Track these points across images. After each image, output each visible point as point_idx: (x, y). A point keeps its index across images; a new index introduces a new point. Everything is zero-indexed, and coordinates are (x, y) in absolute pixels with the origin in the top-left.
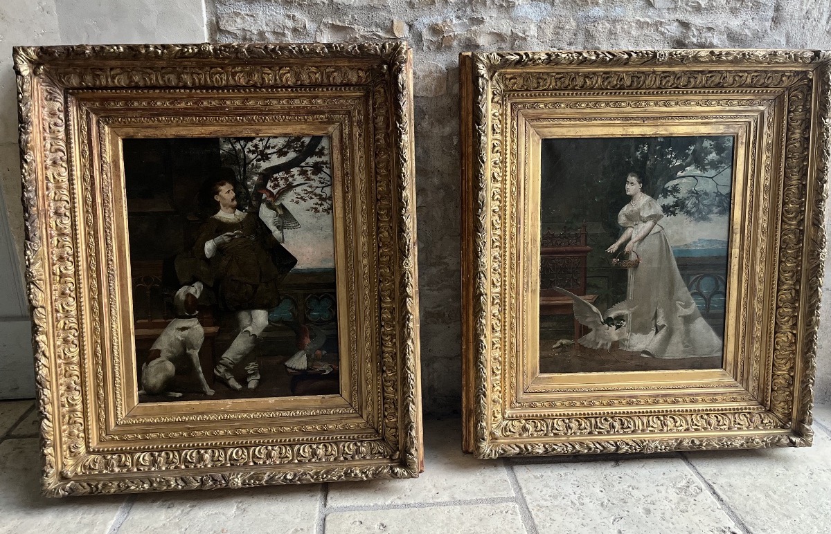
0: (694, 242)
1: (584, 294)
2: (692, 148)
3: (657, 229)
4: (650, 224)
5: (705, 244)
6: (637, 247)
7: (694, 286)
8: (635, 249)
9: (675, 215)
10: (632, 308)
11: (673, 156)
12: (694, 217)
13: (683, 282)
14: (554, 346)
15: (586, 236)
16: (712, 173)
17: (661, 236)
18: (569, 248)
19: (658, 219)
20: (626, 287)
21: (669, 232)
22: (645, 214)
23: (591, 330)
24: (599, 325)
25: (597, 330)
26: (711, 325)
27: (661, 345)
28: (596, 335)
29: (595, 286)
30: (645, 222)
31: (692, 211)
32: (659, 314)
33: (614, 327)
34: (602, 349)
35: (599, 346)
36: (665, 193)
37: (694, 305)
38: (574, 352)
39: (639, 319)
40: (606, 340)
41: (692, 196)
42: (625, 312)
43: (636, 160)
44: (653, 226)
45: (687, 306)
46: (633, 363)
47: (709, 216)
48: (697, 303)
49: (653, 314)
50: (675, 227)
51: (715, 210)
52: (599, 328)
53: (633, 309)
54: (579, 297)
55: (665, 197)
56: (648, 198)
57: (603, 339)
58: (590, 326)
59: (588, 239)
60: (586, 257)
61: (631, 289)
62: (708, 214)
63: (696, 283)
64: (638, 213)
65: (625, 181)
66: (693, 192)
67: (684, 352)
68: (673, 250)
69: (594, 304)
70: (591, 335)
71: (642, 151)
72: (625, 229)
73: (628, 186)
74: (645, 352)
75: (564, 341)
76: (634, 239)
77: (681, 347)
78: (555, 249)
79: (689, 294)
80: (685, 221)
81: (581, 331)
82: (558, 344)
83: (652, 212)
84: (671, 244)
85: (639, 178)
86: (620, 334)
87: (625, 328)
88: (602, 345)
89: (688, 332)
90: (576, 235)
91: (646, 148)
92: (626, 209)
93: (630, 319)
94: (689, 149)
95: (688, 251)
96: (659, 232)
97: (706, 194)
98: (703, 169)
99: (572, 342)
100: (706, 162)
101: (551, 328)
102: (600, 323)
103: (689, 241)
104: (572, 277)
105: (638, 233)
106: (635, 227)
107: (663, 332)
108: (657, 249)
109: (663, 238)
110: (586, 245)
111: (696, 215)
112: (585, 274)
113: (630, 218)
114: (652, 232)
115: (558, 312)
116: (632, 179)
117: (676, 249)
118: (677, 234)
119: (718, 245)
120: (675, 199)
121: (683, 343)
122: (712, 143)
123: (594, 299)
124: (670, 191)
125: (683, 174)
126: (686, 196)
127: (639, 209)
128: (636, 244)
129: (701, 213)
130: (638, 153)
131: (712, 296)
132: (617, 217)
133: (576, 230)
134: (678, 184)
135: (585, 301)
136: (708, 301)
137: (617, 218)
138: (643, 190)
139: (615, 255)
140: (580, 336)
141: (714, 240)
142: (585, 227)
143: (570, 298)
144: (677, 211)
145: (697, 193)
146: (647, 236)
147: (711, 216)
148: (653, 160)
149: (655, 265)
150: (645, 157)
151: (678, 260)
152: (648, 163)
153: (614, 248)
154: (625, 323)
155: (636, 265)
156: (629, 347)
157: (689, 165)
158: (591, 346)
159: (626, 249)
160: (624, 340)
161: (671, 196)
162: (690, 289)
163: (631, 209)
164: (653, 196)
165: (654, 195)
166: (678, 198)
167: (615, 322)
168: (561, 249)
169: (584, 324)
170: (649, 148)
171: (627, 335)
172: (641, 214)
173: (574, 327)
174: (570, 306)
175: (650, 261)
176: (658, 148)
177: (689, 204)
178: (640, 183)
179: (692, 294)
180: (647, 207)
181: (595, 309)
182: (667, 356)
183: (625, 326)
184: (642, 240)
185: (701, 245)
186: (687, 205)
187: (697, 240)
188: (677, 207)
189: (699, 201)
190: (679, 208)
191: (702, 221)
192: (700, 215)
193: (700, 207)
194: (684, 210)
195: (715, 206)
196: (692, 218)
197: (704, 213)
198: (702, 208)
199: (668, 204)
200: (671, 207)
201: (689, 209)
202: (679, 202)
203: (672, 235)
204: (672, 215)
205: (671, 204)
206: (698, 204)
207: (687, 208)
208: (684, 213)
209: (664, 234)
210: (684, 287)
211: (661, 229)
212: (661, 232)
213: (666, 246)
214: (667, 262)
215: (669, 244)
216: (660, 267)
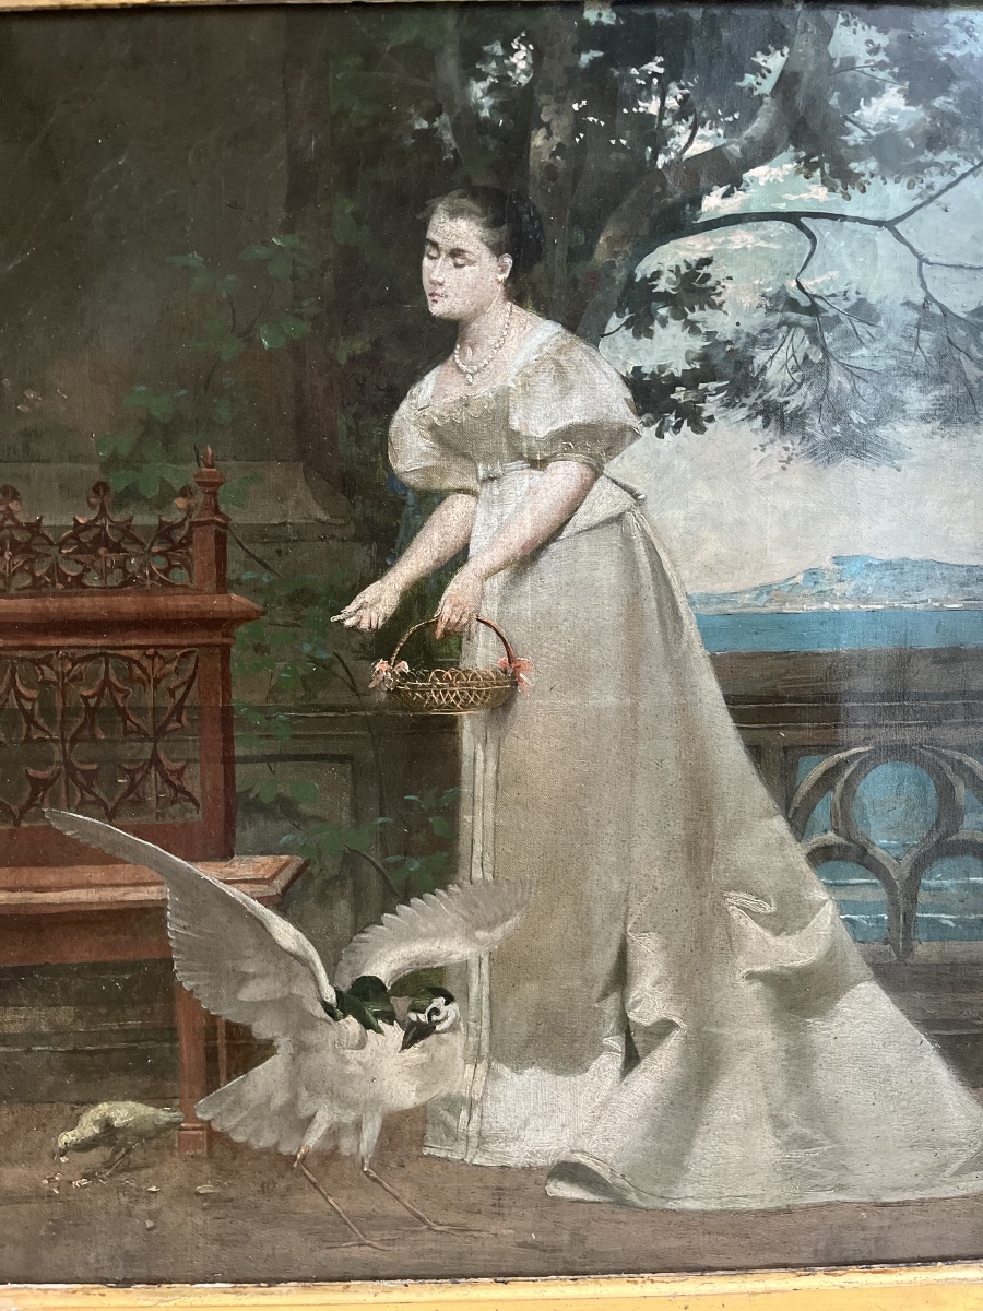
0: (812, 573)
1: (225, 853)
2: (775, 62)
3: (603, 501)
4: (565, 474)
5: (870, 583)
6: (504, 600)
7: (822, 812)
8: (490, 610)
9: (698, 428)
10: (491, 926)
11: (671, 103)
12: (806, 437)
13: (758, 793)
14: (68, 1137)
15: (221, 540)
16: (892, 196)
17: (627, 540)
18: (129, 604)
19: (612, 450)
20: (451, 813)
21: (670, 518)
22: (537, 421)
23: (267, 1049)
24: (308, 1022)
25: (302, 1048)
26: (927, 1024)
27: (658, 1131)
28: (296, 1078)
29: (285, 808)
30: (538, 464)
31: (795, 402)
32: (635, 962)
33: (394, 1033)
34: (329, 1156)
35: (313, 1139)
36: (641, 307)
37: (826, 918)
38: (174, 1170)
39: (531, 990)
40: (353, 1105)
41: (791, 325)
42: (451, 948)
43: (469, 123)
44: (586, 488)
45: (786, 918)
46: (504, 1232)
47: (882, 431)
48: (842, 906)
49: (604, 963)
50: (703, 492)
51: (916, 398)
52: (311, 1037)
53: (498, 933)
54: (198, 869)
55: (641, 326)
56: (543, 333)
57: (335, 1096)
58: (263, 1028)
59: (233, 551)
60: (225, 651)
61: (478, 822)
62: (879, 419)
63: (834, 796)
64: (498, 415)
65: (416, 244)
66: (793, 305)
67: (788, 1171)
68: (699, 618)
69: (281, 904)
70: (266, 1078)
71: (504, 78)
72: (430, 500)
73: (434, 270)
74: (569, 1171)
75: (123, 1112)
76: (485, 555)
77: (766, 1147)
78: (52, 604)
79: (797, 854)
80: (756, 457)
81: (211, 1056)
82: (87, 1127)
83: (576, 411)
84: (688, 581)
85: (494, 223)
86: (429, 1072)
87: (457, 1041)
88: (334, 1133)
89: (800, 1060)
90: (165, 532)
91: (521, 59)
92: (433, 394)
93: (479, 986)
94: (757, 70)
95: (780, 621)
96: (618, 519)
97: (863, 310)
98: (842, 177)
99: (164, 1115)
100: (856, 137)
101: (40, 1038)
102: (320, 1012)
103: (783, 566)
104: (155, 761)
105: (503, 527)
106: (484, 492)
107: (664, 1060)
108: (609, 611)
109: (641, 549)
110: (223, 585)
112: (228, 740)
113: (451, 440)
114: (582, 519)
115: (81, 951)
116: (456, 228)
117: (712, 609)
118: (718, 527)
119: (941, 591)
120: (698, 344)
121: (779, 1124)
122: (881, 40)
123: (280, 883)
124: (665, 298)
125: (733, 205)
126: (755, 321)
127: (503, 395)
128: (501, 577)
129: (839, 415)
130: (478, 89)
131: (920, 866)
132: (384, 440)
133: (163, 502)
134: (707, 262)
135: (232, 891)
136: (905, 898)
137: (383, 444)
138: (519, 291)
139: (382, 642)
140: (211, 1084)
141: (917, 564)
142: (212, 487)
143: (148, 874)
144: (711, 407)
145: (813, 310)
146: (555, 534)
147: (899, 432)
148: (562, 124)
149: (607, 698)
150: (520, 107)
151: (724, 667)
152: (538, 140)
153: (375, 604)
154: (452, 1011)
155: (501, 697)
156: (483, 1140)
157: (763, 153)
158: (266, 1140)
159: (447, 611)
160: (453, 1104)
161: (675, 326)
162: (799, 823)
163: (456, 391)
164: (572, 325)
165: (581, 322)
166: (710, 335)
167: (400, 1004)
168: (85, 604)
169: (228, 1013)
170: (537, 57)
171: (465, 1078)
172: (515, 424)
173: (171, 1033)
174: (151, 915)
175: (576, 674)
176: (585, 58)
177: (776, 366)
178: (497, 250)
179: (821, 857)
180: (545, 385)
181: (285, 933)
182: (691, 1197)
183: (453, 1028)
184: (528, 559)
185: (848, 588)
186: (764, 370)
187: (827, 563)
188: (712, 386)
189: (824, 349)
190: (719, 390)
191: (848, 461)
192: (837, 429)
193: (833, 385)
194: (750, 401)
195: (917, 376)
196: (793, 443)
197: (854, 416)
198: (847, 386)
199: (662, 368)
200: (675, 382)
201: (773, 394)
202: (719, 357)
203: (689, 533)
204: (685, 427)
205: (678, 366)
206: (824, 367)
207: (766, 387)
208: (750, 418)
209: (643, 531)
210: (769, 815)
211: (627, 500)
212: (629, 516)
213: (658, 593)
214: (666, 678)
215: (675, 585)
216: (634, 710)
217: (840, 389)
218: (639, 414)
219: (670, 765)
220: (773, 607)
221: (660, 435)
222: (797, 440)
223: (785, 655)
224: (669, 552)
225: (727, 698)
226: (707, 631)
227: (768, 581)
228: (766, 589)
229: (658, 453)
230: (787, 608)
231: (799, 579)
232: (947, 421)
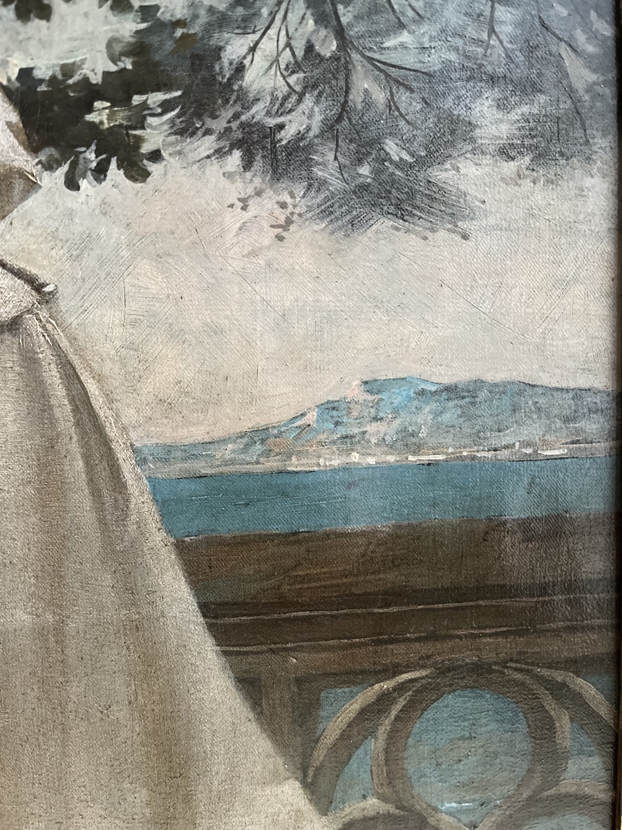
0: (330, 407)
5: (424, 418)
9: (137, 172)
12: (315, 184)
17: (30, 361)
31: (293, 126)
47: (442, 174)
62: (433, 154)
80: (234, 219)
96: (12, 326)
109: (53, 375)
111: (327, 165)
117: (178, 468)
118: (176, 335)
119: (535, 430)
120: (128, 27)
129: (367, 147)
144: (155, 134)
166: (148, 11)
177: (260, 64)
185: (387, 430)
186: (240, 69)
187: (354, 391)
188: (155, 98)
189: (340, 33)
190: (166, 106)
191: (384, 224)
192: (365, 170)
193: (356, 98)
194: (219, 125)
195: (493, 80)
196: (294, 195)
197: (392, 148)
198: (380, 97)
199: (68, 70)
200: (91, 93)
201: (258, 112)
202: (165, 48)
203: (132, 346)
204: (113, 169)
205: (96, 66)
206: (340, 67)
207: (245, 101)
208: (220, 153)
209: (55, 346)
210: (276, 779)
211: (24, 294)
212: (31, 323)
213: (84, 444)
214: (108, 579)
215: (112, 432)
216: (59, 630)
217: (368, 103)
218: (34, 149)
219: (120, 713)
220: (272, 464)
221: (72, 183)
222: (299, 189)
223: (292, 538)
224: (100, 379)
225: (205, 609)
226: (167, 507)
227: (261, 421)
228: (260, 435)
229: (71, 214)
230: (294, 464)
231: (311, 418)
232: (541, 156)
